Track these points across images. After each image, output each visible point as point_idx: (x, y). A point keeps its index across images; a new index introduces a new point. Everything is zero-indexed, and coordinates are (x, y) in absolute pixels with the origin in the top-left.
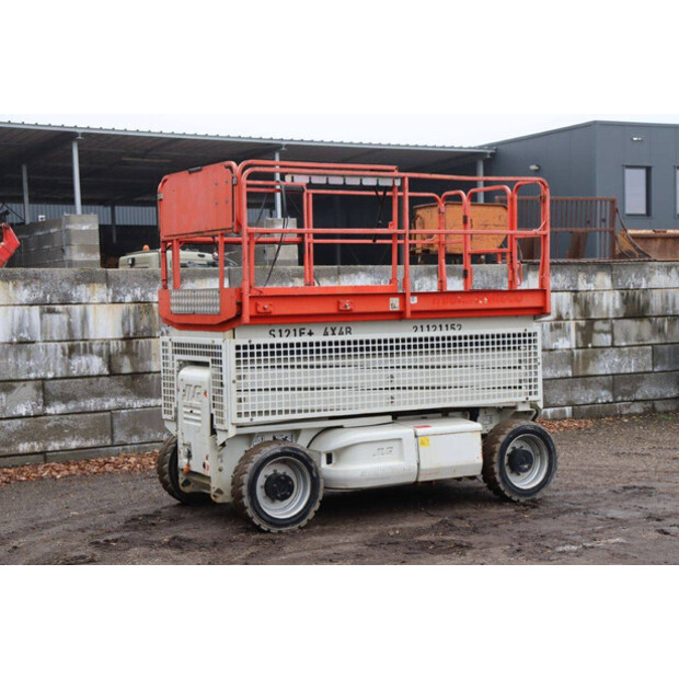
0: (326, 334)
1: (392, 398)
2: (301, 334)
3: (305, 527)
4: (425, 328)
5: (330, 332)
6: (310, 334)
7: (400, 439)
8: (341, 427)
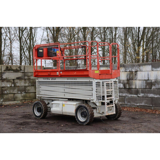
0: (52, 80)
1: (64, 95)
2: (48, 79)
3: (41, 119)
4: (69, 79)
5: (52, 79)
6: (49, 79)
7: (59, 104)
8: (59, 100)
